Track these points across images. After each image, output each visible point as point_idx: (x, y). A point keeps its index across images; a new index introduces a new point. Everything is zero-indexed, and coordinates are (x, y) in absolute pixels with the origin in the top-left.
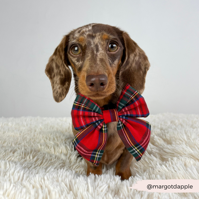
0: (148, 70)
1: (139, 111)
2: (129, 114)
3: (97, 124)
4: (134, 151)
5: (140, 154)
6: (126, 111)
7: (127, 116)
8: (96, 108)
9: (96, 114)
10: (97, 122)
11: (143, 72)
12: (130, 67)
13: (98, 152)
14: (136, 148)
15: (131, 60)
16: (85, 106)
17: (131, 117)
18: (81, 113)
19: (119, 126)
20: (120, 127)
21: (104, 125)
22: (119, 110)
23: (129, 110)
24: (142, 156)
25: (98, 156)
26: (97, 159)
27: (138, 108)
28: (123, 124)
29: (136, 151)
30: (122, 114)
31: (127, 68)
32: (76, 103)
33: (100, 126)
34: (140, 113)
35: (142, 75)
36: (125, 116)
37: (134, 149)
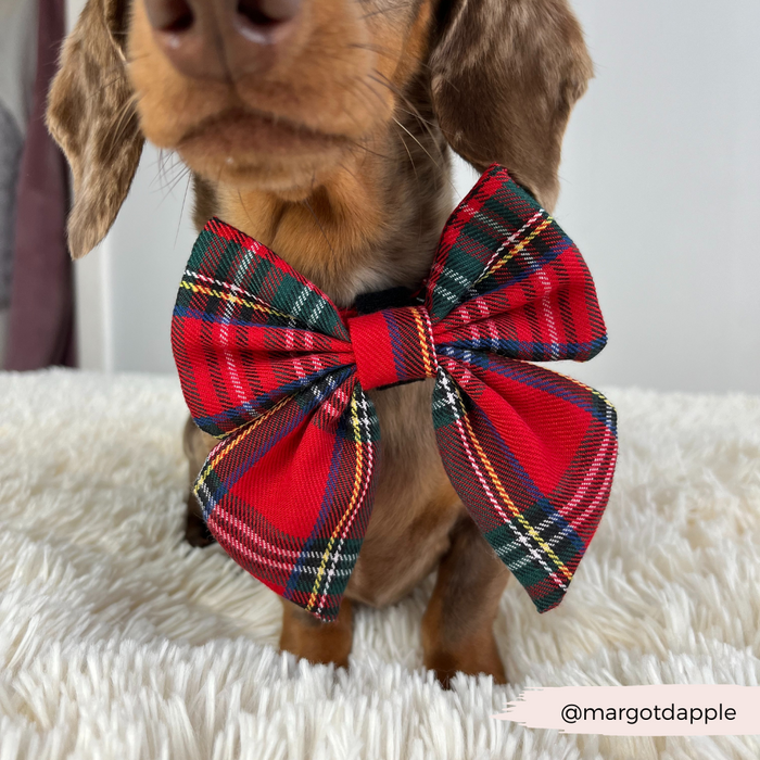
0: (579, 95)
1: (551, 324)
2: (495, 339)
3: (316, 392)
4: (524, 550)
5: (555, 568)
6: (478, 320)
7: (484, 350)
8: (310, 303)
9: (309, 339)
10: (319, 381)
11: (549, 105)
12: (489, 57)
13: (333, 552)
14: (533, 533)
15: (490, 21)
16: (249, 299)
17: (506, 354)
18: (224, 336)
19: (439, 405)
20: (449, 406)
21: (359, 399)
22: (439, 315)
23: (495, 316)
24: (567, 583)
25: (331, 573)
26: (323, 587)
27: (546, 304)
28: (463, 394)
29: (534, 552)
30: (457, 338)
31: (472, 59)
32: (196, 282)
33: (336, 403)
34: (553, 336)
35: (545, 119)
36: (473, 350)
37: (523, 539)
